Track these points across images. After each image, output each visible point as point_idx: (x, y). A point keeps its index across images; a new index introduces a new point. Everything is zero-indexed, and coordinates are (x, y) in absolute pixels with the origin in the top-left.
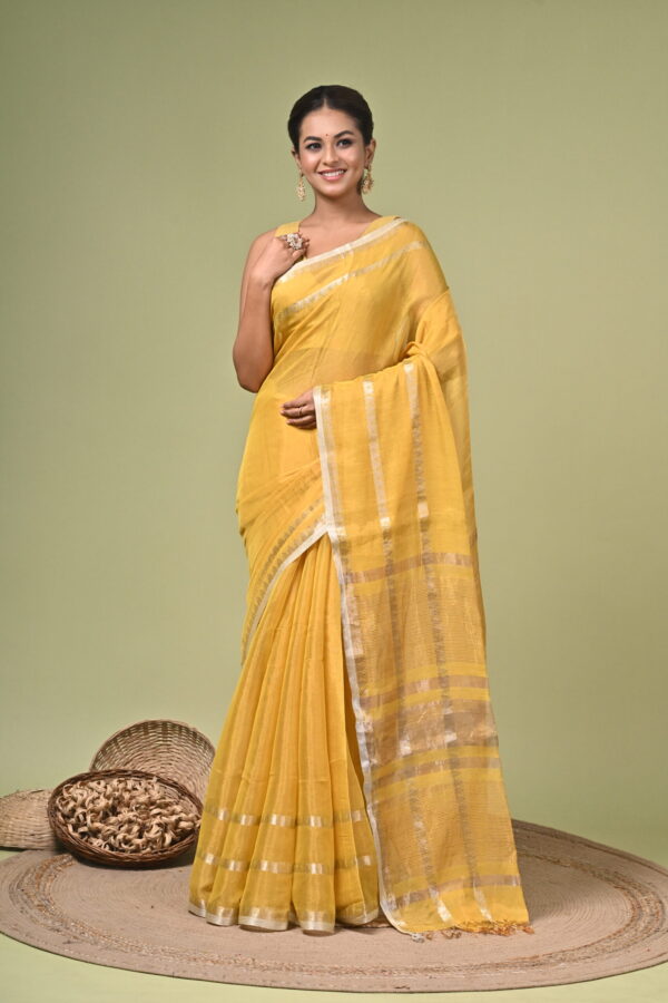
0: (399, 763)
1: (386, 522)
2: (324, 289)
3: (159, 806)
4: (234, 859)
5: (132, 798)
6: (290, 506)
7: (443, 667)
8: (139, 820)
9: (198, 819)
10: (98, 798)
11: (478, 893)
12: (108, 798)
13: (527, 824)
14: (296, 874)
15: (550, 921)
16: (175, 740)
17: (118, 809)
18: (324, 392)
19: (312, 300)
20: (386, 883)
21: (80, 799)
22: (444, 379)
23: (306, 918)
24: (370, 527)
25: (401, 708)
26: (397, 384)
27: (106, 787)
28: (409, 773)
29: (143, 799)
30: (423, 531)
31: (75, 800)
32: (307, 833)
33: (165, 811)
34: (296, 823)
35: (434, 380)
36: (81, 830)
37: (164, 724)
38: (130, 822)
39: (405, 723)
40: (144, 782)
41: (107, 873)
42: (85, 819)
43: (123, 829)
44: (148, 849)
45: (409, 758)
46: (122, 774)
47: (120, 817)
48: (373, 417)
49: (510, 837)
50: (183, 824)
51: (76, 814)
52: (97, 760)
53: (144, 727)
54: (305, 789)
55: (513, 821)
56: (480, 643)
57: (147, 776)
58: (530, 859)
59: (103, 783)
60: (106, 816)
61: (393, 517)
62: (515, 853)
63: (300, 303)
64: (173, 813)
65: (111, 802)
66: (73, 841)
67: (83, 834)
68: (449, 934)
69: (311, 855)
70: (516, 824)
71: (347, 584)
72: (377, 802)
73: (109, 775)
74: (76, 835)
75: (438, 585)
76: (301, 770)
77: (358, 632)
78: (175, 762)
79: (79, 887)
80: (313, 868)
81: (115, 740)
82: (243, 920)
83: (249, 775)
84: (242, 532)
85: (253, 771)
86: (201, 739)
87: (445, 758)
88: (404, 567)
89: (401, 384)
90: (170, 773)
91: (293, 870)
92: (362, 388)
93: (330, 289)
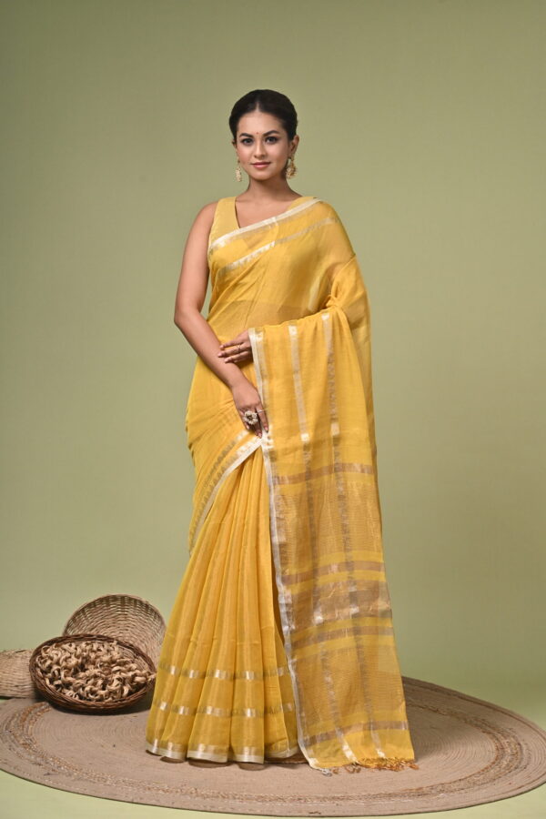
0: (313, 629)
1: (306, 437)
2: (255, 253)
3: (119, 664)
4: (184, 705)
5: (97, 657)
6: (231, 425)
7: (349, 554)
8: (103, 676)
9: (150, 674)
10: (70, 657)
11: (374, 734)
12: (78, 657)
13: (412, 680)
14: (234, 718)
15: (431, 759)
16: (131, 611)
17: (86, 667)
18: (257, 332)
19: (245, 261)
20: (303, 725)
21: (55, 658)
22: (354, 326)
23: (242, 753)
24: (294, 441)
25: (315, 586)
26: (316, 329)
27: (76, 649)
28: (320, 638)
29: (106, 658)
30: (335, 445)
31: (52, 659)
32: (243, 685)
33: (123, 669)
34: (234, 677)
35: (346, 326)
36: (56, 683)
37: (123, 598)
38: (96, 677)
39: (318, 598)
40: (106, 645)
41: (77, 718)
42: (60, 674)
43: (89, 682)
44: (110, 699)
45: (322, 625)
46: (89, 638)
47: (87, 673)
48: (297, 354)
49: (400, 691)
50: (138, 679)
51: (52, 670)
52: (68, 626)
53: (106, 600)
54: (242, 650)
55: (403, 678)
56: (379, 536)
57: (109, 640)
58: (414, 708)
59: (74, 645)
60: (76, 672)
61: (312, 434)
62: (404, 703)
63: (235, 263)
64: (130, 670)
65: (80, 661)
66: (50, 692)
67: (58, 686)
68: (351, 769)
69: (246, 703)
70: (405, 681)
71: (274, 484)
72: (295, 660)
73: (78, 638)
74: (52, 687)
75: (346, 488)
76: (238, 634)
77: (282, 523)
78: (130, 628)
79: (55, 729)
80: (248, 712)
81: (83, 610)
82: (190, 754)
83: (197, 638)
84: (190, 447)
85: (200, 636)
86: (152, 610)
87: (350, 626)
88: (320, 473)
89: (319, 328)
90: (127, 637)
91: (231, 714)
92: (288, 331)
93: (260, 253)
